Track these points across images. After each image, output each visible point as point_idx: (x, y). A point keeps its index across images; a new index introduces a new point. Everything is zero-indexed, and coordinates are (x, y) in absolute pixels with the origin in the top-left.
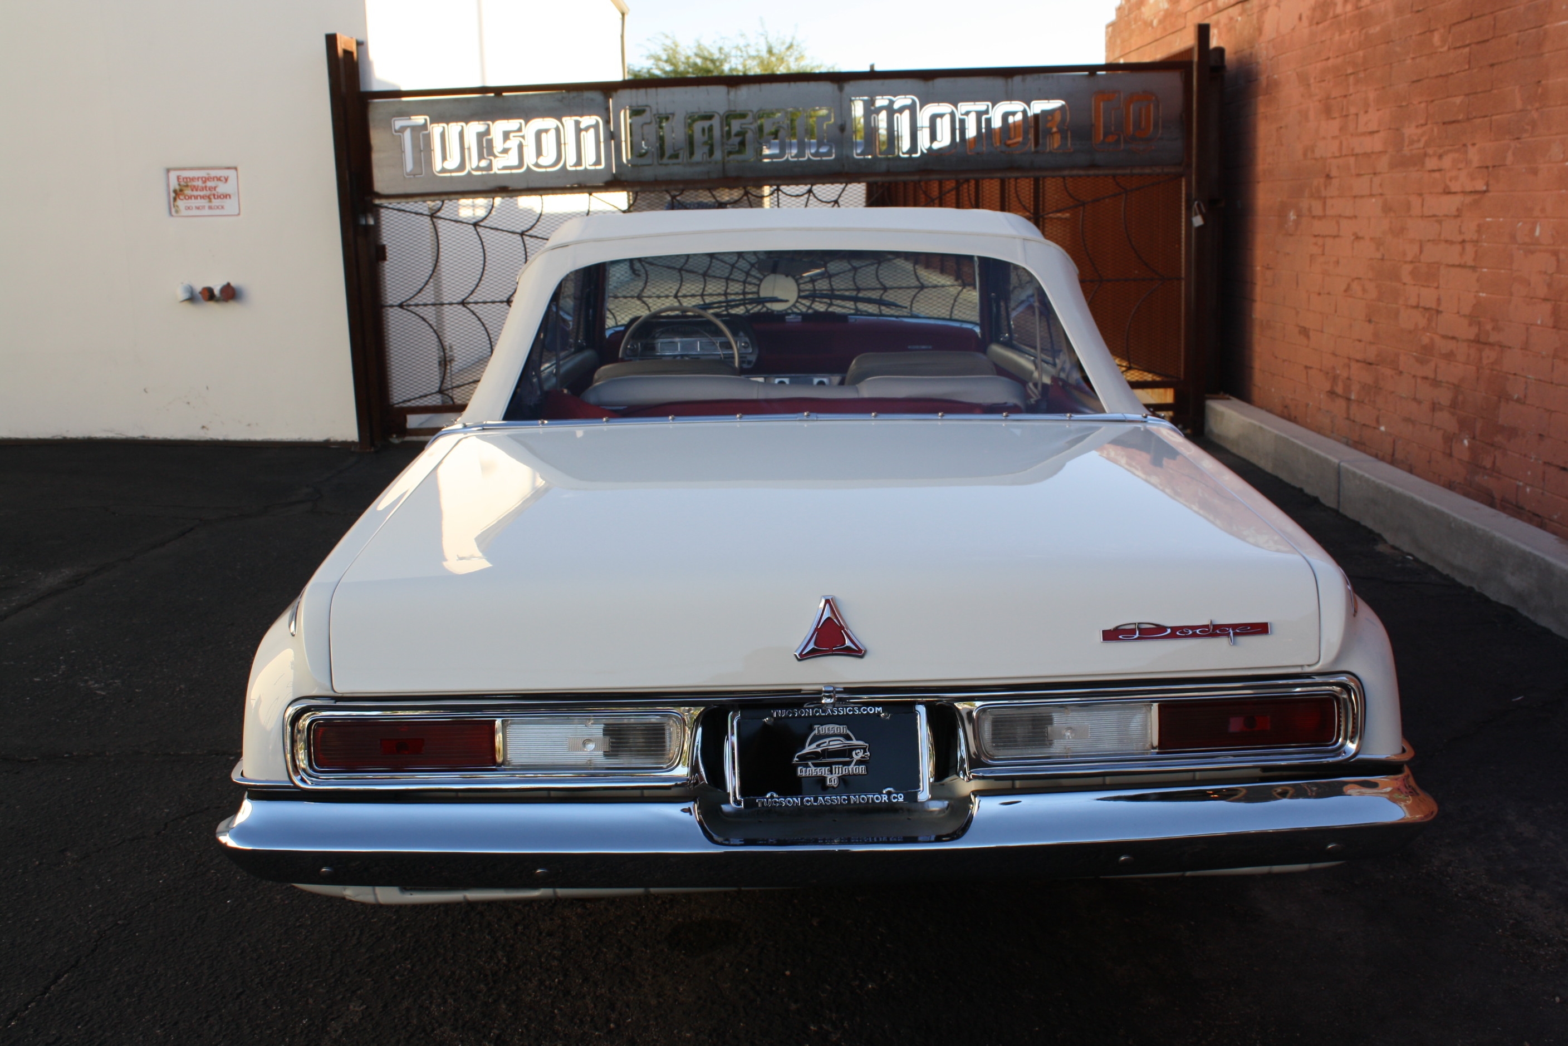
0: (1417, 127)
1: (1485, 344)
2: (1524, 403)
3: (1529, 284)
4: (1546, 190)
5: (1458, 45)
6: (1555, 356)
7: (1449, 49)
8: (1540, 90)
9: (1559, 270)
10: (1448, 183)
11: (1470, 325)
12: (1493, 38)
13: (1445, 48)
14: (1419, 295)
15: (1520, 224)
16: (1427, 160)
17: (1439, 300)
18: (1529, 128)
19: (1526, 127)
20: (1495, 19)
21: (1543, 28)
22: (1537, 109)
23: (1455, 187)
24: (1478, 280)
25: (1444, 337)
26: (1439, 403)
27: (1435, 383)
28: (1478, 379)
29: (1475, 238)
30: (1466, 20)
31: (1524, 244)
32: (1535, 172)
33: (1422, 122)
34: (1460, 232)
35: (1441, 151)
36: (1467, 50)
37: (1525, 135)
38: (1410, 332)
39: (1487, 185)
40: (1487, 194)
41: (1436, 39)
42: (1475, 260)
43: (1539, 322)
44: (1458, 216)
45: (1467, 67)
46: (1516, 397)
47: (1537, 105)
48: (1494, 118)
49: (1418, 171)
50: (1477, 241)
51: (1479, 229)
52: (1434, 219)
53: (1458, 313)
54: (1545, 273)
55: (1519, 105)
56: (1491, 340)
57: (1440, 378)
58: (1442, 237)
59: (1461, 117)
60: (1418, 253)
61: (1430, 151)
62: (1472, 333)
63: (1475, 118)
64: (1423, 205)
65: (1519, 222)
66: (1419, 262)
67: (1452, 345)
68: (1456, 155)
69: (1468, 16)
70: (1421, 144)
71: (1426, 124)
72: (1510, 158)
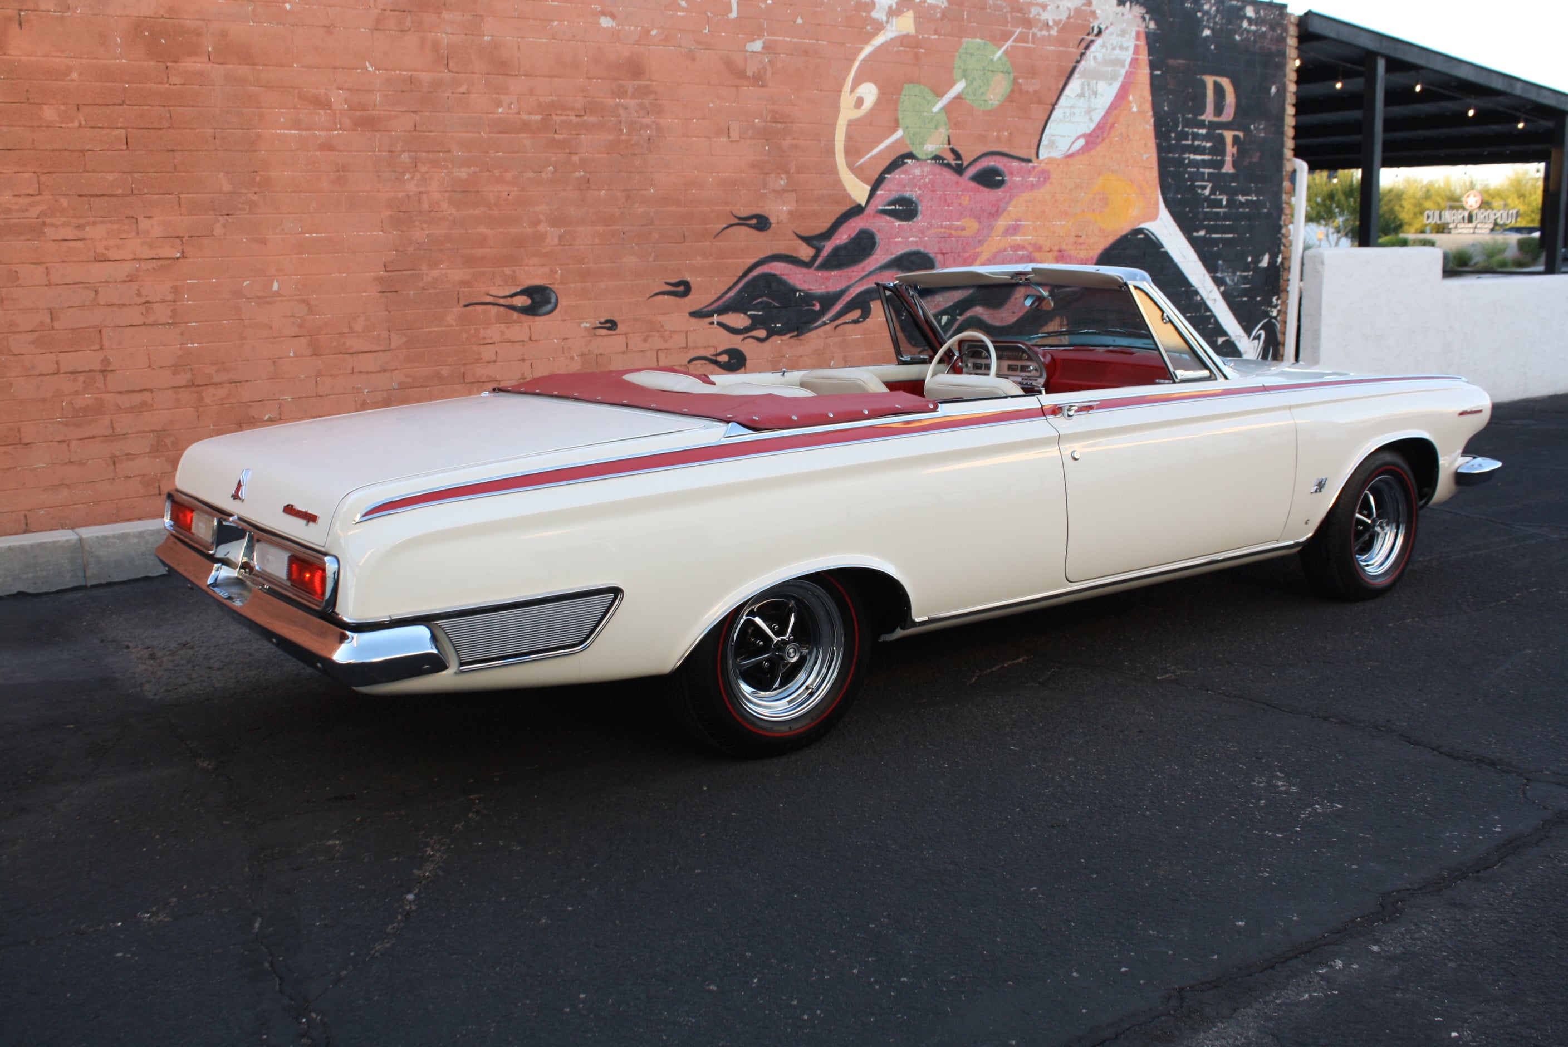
0: (15, 196)
1: (206, 385)
2: (280, 419)
3: (271, 328)
4: (281, 255)
5: (100, 125)
6: (317, 376)
7: (80, 125)
8: (258, 179)
9: (311, 312)
10: (100, 250)
11: (174, 374)
12: (169, 128)
13: (76, 124)
14: (57, 363)
15: (248, 282)
16: (49, 231)
17: (106, 361)
18: (247, 207)
19: (240, 206)
20: (170, 112)
21: (254, 131)
22: (256, 193)
23: (112, 254)
24: (182, 334)
25: (120, 393)
26: (128, 454)
27: (113, 437)
28: (198, 417)
29: (171, 297)
30: (114, 105)
31: (259, 297)
32: (264, 242)
33: (31, 192)
34: (139, 295)
35: (82, 221)
36: (123, 132)
37: (238, 212)
38: (44, 400)
39: (183, 252)
40: (180, 260)
41: (49, 113)
42: (171, 317)
43: (291, 354)
44: (130, 281)
45: (124, 147)
46: (267, 417)
47: (256, 189)
48: (182, 196)
49: (28, 240)
50: (174, 301)
51: (176, 290)
52: (82, 285)
53: (150, 366)
54: (293, 316)
55: (227, 187)
56: (216, 380)
57: (118, 431)
58: (102, 303)
59: (119, 191)
60: (49, 320)
61: (54, 220)
62: (183, 379)
63: (147, 194)
64: (48, 274)
65: (246, 281)
66: (53, 328)
67: (147, 396)
68: (116, 226)
69: (120, 102)
70: (34, 212)
71: (40, 194)
72: (218, 230)
